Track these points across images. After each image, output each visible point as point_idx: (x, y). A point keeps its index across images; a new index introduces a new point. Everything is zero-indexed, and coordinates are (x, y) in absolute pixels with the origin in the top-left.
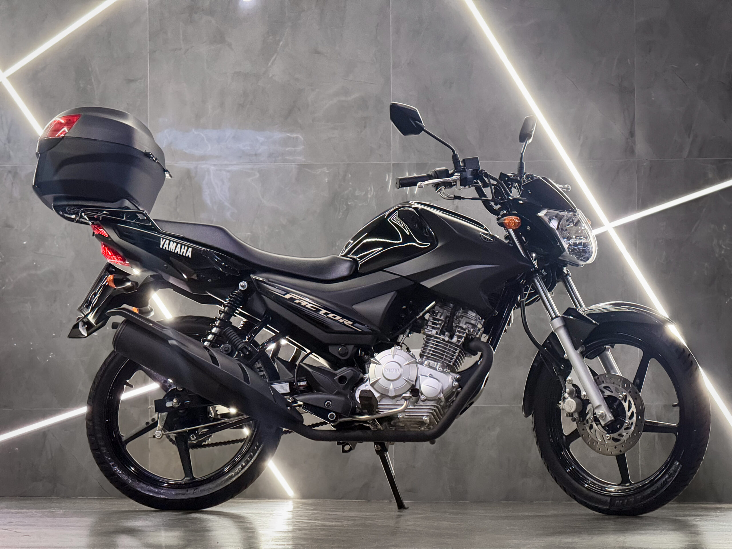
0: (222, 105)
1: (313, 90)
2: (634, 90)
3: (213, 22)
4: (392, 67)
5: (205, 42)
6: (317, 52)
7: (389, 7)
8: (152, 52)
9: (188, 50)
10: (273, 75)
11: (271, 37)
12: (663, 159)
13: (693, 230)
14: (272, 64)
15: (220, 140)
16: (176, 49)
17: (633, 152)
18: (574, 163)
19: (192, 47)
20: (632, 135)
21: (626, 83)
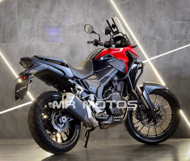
0: (38, 26)
1: (64, 21)
2: (155, 21)
3: (36, 2)
4: (87, 15)
5: (33, 8)
6: (65, 11)
8: (18, 11)
9: (28, 10)
10: (53, 17)
11: (52, 6)
13: (172, 61)
14: (53, 14)
15: (38, 36)
16: (25, 10)
17: (155, 39)
18: (139, 42)
19: (29, 9)
20: (155, 34)
21: (153, 19)
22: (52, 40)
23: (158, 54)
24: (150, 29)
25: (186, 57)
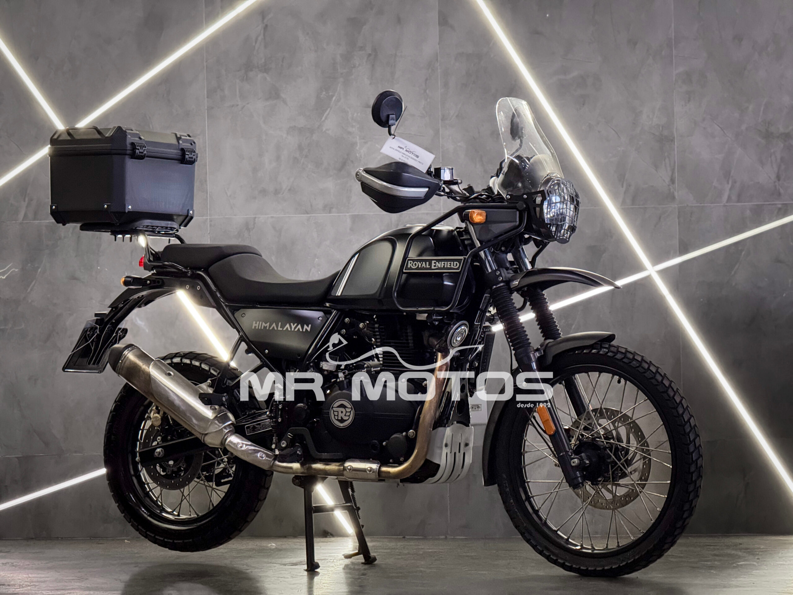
0: (278, 158)
1: (366, 143)
2: (674, 138)
3: (268, 78)
4: (442, 120)
5: (261, 98)
7: (438, 62)
8: (210, 109)
9: (244, 106)
10: (327, 130)
11: (324, 93)
12: (702, 205)
13: (733, 273)
14: (326, 118)
15: (277, 192)
16: (233, 106)
17: (674, 198)
18: (618, 209)
19: (248, 103)
20: (672, 181)
21: (665, 133)
22: (325, 207)
23: (684, 250)
24: (656, 167)
25: (778, 261)
